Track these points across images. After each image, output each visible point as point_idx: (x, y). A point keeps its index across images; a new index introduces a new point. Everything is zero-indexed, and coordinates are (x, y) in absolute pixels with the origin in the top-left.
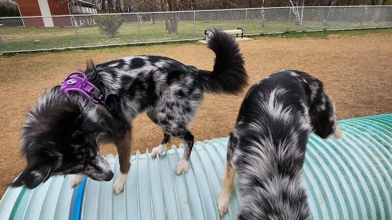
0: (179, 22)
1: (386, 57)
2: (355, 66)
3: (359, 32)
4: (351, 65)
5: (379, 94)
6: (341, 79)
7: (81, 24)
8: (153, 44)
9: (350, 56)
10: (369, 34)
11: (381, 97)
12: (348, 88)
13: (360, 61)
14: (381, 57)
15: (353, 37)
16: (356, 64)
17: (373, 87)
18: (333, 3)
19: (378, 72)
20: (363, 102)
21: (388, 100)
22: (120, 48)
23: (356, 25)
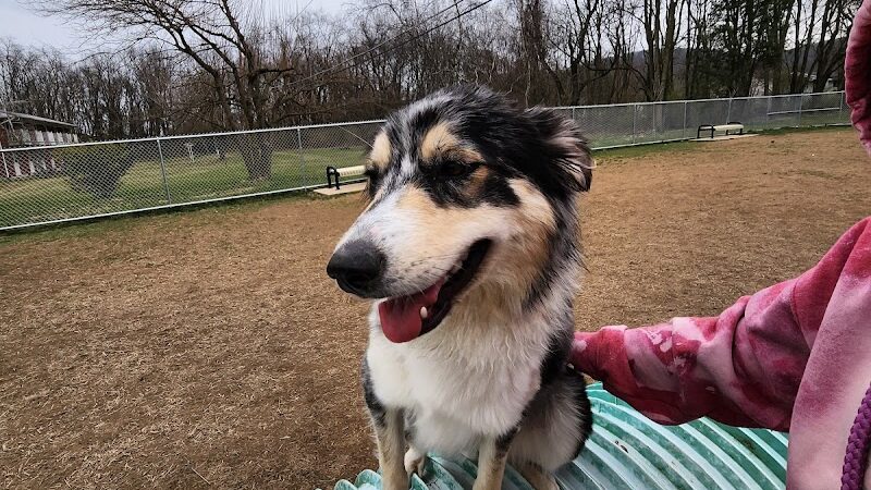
0: (274, 153)
1: (685, 194)
2: (632, 220)
3: (633, 151)
4: (625, 217)
5: (684, 276)
6: (609, 250)
7: (33, 171)
8: (203, 206)
9: (621, 200)
10: (650, 154)
11: (687, 282)
12: (623, 267)
13: (641, 208)
14: (676, 197)
15: (624, 161)
16: (632, 213)
17: (670, 261)
18: (582, 99)
19: (675, 228)
20: (656, 299)
21: (702, 286)
22: (112, 223)
23: (627, 139)
